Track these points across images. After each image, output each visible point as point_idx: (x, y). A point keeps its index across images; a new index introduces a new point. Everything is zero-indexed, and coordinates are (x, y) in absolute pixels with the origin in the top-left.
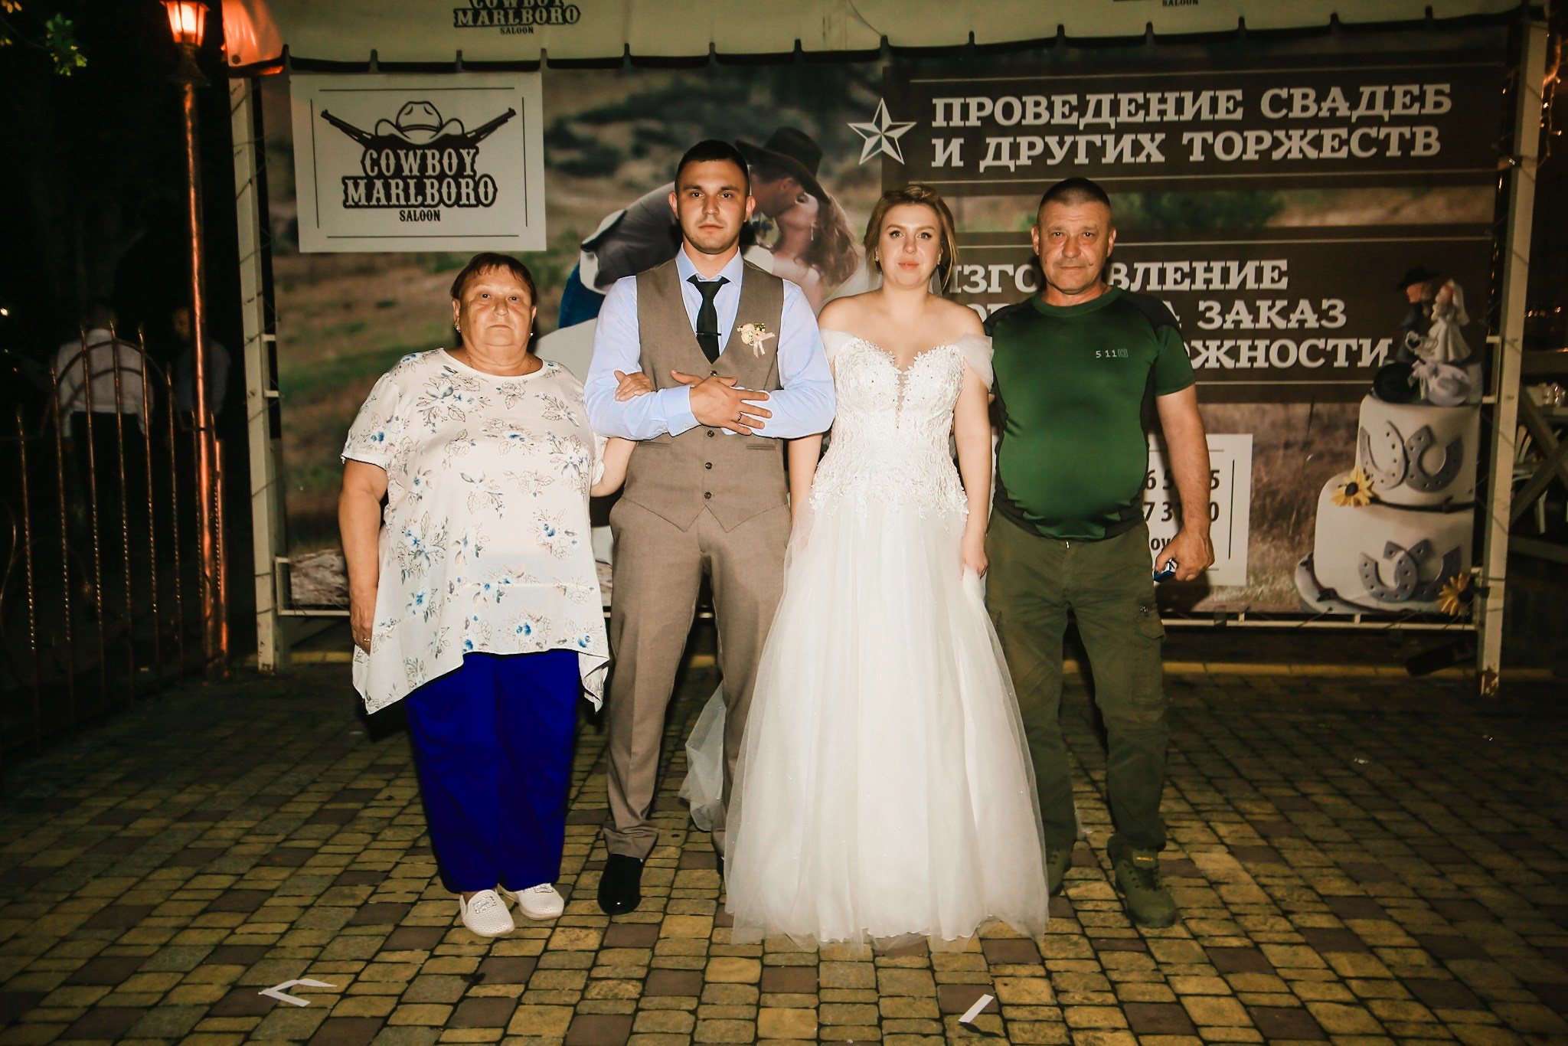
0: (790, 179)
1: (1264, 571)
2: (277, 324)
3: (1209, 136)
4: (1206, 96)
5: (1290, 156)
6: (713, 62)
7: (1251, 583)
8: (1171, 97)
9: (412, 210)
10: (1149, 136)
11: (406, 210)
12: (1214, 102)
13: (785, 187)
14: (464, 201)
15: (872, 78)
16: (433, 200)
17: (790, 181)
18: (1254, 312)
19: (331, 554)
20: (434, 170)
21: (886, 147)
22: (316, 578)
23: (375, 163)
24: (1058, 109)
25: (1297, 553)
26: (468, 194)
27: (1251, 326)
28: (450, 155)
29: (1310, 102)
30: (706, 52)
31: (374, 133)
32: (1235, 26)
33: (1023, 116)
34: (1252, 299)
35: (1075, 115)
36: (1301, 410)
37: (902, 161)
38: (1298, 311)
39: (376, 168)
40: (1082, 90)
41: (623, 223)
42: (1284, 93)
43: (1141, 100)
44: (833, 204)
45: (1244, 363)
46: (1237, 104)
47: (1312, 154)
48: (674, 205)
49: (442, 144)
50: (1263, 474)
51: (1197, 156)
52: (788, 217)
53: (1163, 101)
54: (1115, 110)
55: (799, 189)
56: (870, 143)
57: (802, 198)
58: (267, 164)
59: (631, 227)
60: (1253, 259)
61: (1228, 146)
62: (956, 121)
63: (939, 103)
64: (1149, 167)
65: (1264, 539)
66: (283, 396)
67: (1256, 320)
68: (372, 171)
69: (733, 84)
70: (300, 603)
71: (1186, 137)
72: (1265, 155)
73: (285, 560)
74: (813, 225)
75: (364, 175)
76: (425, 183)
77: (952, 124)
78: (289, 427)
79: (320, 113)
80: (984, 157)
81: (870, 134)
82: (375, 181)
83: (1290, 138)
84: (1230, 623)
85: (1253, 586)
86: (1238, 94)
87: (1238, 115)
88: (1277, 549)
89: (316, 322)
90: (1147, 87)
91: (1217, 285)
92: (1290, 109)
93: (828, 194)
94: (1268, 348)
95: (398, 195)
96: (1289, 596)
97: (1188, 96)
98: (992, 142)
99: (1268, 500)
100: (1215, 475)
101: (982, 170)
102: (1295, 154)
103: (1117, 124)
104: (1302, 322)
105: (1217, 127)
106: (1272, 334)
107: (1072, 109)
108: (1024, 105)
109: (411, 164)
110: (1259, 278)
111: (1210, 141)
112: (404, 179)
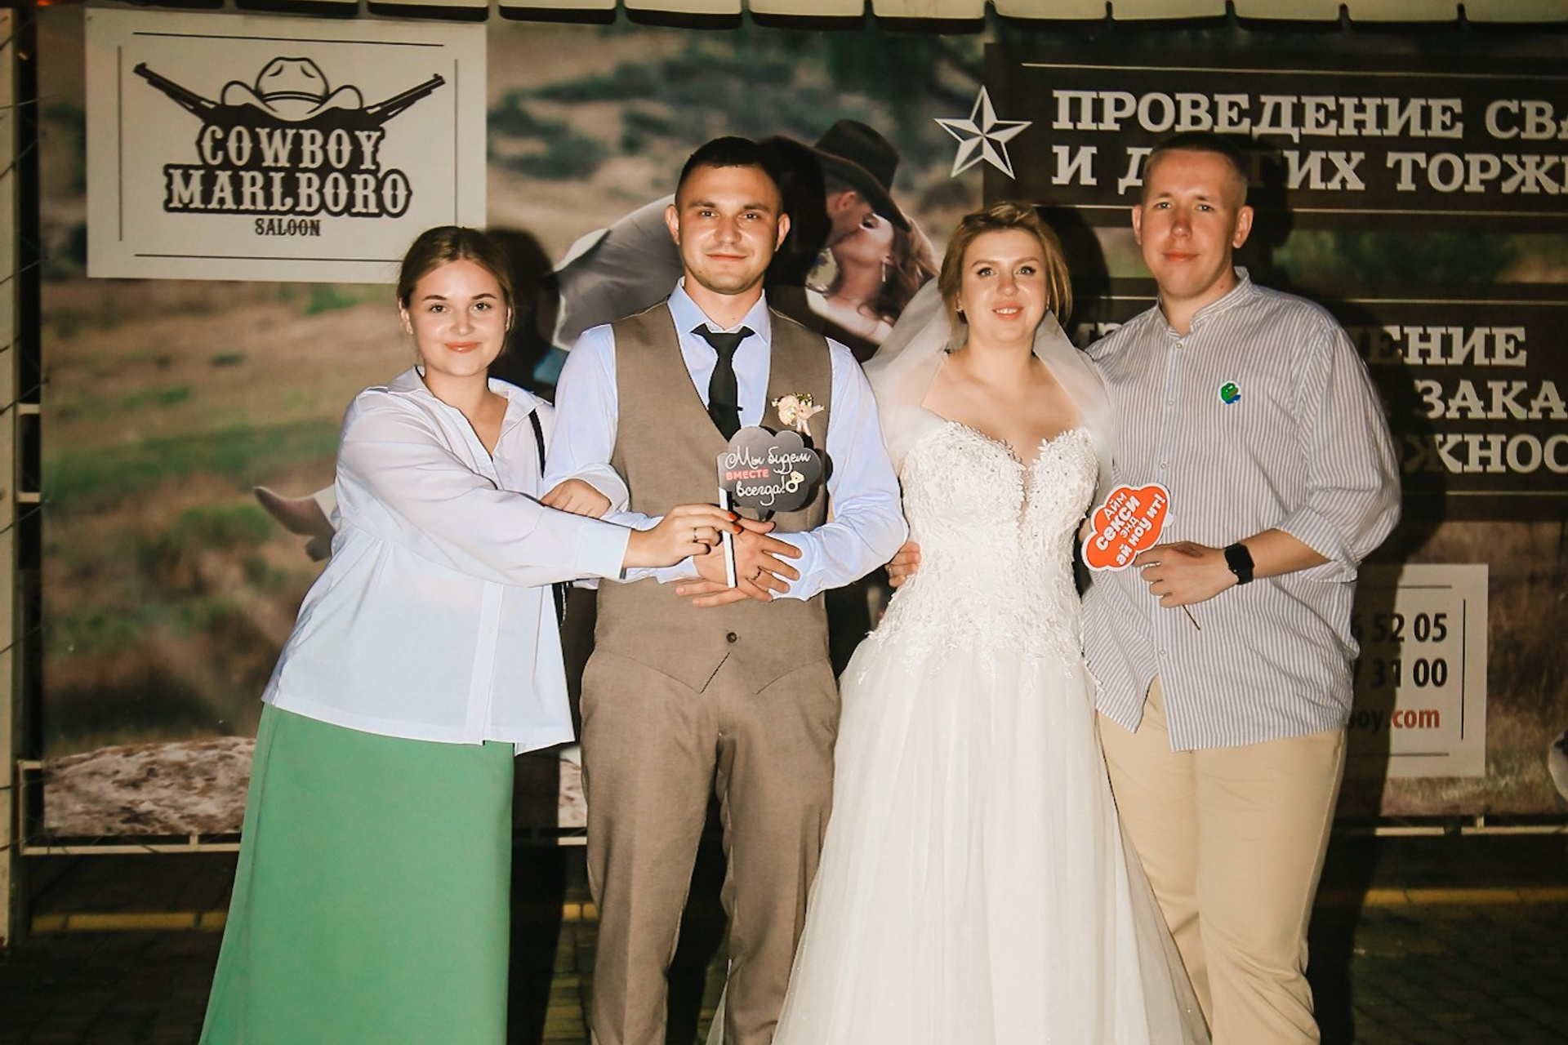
0: (853, 193)
1: (1508, 754)
2: (43, 387)
3: (1421, 158)
4: (1415, 105)
5: (1524, 189)
6: (748, 25)
7: (1492, 770)
8: (1371, 103)
9: (276, 217)
10: (1344, 155)
11: (267, 218)
12: (1426, 112)
13: (845, 205)
14: (359, 207)
15: (969, 58)
16: (310, 204)
17: (852, 197)
18: (1485, 396)
19: (114, 753)
20: (313, 161)
21: (989, 154)
22: (87, 793)
23: (220, 145)
24: (1224, 113)
25: (1550, 729)
26: (366, 198)
27: (1482, 415)
28: (339, 138)
29: (1546, 120)
30: (736, 10)
31: (218, 101)
32: (1453, 15)
33: (1177, 120)
34: (1481, 377)
35: (1247, 122)
36: (1549, 531)
37: (1011, 175)
38: (1541, 396)
39: (220, 154)
40: (1255, 88)
41: (604, 247)
42: (1513, 106)
43: (1332, 107)
44: (914, 232)
45: (1474, 466)
46: (1455, 118)
47: (1552, 188)
48: (673, 224)
49: (327, 122)
50: (1503, 619)
51: (1406, 184)
52: (849, 247)
53: (1360, 108)
54: (1298, 118)
55: (866, 208)
56: (966, 148)
57: (870, 221)
58: (41, 141)
59: (616, 254)
60: (1482, 325)
61: (1446, 172)
62: (1086, 123)
63: (1063, 97)
64: (1344, 196)
65: (1506, 711)
66: (47, 501)
67: (1488, 407)
68: (214, 157)
69: (773, 55)
70: (58, 835)
71: (1391, 159)
72: (1492, 186)
73: (36, 765)
74: (885, 260)
75: (199, 163)
76: (298, 179)
77: (1080, 126)
78: (54, 549)
79: (133, 66)
80: (1124, 173)
81: (966, 135)
82: (218, 172)
83: (1522, 165)
84: (1466, 831)
85: (1495, 777)
86: (1456, 105)
87: (1457, 132)
88: (1524, 724)
89: (111, 387)
90: (1340, 88)
91: (1435, 359)
92: (1522, 128)
93: (907, 217)
94: (1504, 446)
95: (254, 195)
96: (1541, 791)
97: (1393, 104)
98: (1136, 153)
99: (1511, 656)
100: (1441, 621)
101: (1121, 191)
102: (1530, 188)
103: (1301, 136)
104: (1546, 411)
105: (1431, 146)
106: (1509, 427)
107: (1242, 114)
108: (1177, 104)
109: (276, 150)
110: (1490, 351)
111: (1423, 165)
112: (265, 171)
